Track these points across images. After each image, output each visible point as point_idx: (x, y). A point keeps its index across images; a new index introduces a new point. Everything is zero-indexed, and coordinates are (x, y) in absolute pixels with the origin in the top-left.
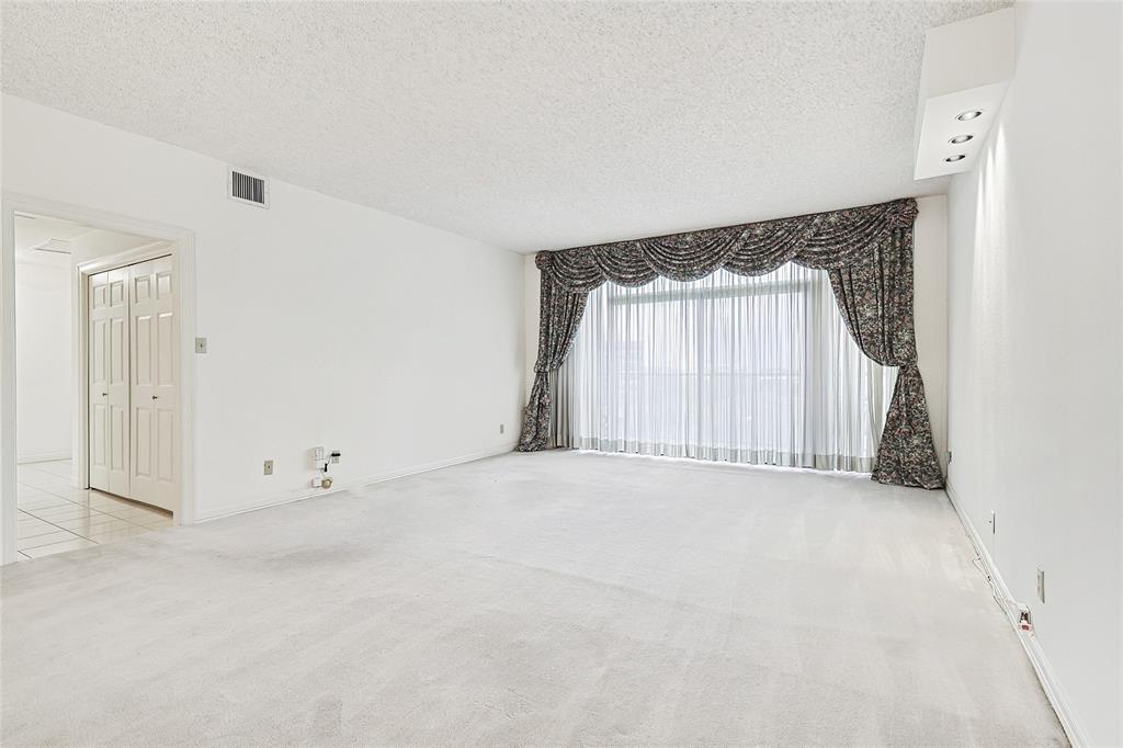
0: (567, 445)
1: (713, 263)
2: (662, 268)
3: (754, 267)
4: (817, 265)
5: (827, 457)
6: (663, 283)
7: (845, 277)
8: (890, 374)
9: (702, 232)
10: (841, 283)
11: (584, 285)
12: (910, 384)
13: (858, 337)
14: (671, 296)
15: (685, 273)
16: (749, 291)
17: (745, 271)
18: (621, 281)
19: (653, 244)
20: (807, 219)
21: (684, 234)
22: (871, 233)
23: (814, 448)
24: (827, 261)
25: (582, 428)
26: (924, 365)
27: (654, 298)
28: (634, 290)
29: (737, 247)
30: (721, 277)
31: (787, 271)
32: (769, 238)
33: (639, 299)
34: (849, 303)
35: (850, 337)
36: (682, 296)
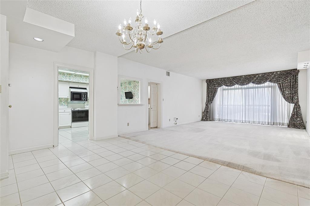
0: (213, 120)
1: (250, 82)
2: (237, 83)
3: (260, 83)
4: (274, 82)
5: (277, 123)
6: (237, 86)
7: (282, 85)
8: (292, 106)
9: (247, 75)
10: (280, 86)
11: (217, 86)
12: (297, 107)
13: (284, 98)
14: (238, 89)
15: (242, 84)
16: (258, 88)
17: (257, 84)
18: (226, 86)
19: (234, 78)
20: (272, 73)
21: (242, 76)
22: (288, 76)
23: (274, 120)
24: (277, 82)
25: (217, 116)
26: (300, 103)
27: (234, 89)
28: (229, 88)
29: (255, 79)
30: (251, 85)
31: (267, 84)
32: (263, 77)
33: (230, 89)
34: (282, 90)
35: (282, 97)
36: (241, 89)
